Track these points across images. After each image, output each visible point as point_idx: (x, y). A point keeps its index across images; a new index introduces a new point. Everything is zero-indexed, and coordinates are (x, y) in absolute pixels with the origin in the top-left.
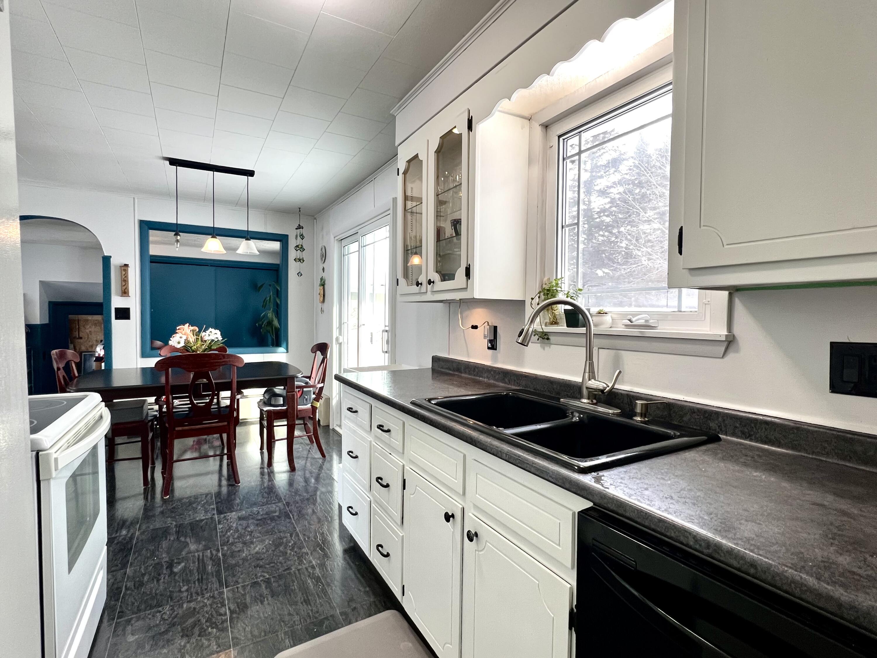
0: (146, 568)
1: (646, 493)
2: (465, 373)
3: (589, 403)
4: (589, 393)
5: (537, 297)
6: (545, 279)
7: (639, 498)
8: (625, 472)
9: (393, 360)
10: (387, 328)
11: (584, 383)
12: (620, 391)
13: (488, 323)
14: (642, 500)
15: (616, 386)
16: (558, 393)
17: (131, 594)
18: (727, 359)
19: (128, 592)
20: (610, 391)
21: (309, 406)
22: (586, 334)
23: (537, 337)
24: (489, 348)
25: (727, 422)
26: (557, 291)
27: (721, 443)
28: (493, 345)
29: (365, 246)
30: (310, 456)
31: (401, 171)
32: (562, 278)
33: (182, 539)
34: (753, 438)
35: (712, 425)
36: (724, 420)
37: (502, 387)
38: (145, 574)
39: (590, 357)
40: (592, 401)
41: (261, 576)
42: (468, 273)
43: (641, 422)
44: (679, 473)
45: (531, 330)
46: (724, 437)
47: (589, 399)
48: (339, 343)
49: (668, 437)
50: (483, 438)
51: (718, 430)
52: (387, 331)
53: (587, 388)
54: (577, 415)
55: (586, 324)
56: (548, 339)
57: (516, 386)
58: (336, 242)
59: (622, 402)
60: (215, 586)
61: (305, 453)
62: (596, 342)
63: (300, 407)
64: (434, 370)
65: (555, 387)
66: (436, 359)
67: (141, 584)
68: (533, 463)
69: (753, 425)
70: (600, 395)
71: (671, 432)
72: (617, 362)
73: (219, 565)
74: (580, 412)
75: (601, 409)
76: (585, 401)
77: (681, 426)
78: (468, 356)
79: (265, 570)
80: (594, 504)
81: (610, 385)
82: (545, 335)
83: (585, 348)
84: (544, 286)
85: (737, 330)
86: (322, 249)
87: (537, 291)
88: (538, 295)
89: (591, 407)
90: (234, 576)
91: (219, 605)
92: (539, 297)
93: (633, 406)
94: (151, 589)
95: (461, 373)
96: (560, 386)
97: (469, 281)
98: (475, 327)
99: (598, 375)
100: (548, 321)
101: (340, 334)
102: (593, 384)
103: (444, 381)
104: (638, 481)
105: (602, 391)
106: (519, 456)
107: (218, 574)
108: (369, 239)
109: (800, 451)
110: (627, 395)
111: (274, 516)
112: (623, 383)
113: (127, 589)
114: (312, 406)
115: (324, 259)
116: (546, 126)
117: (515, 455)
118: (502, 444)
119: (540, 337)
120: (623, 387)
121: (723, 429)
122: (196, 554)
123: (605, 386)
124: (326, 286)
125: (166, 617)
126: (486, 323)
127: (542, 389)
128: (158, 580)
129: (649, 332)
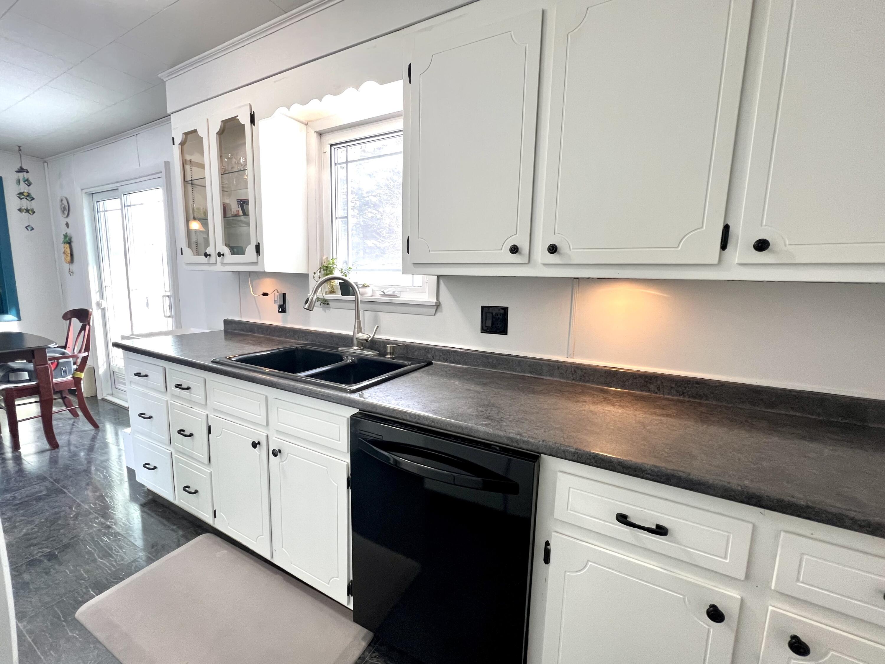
1: (388, 398)
2: (259, 333)
3: (358, 349)
4: (358, 342)
5: (318, 272)
6: (324, 258)
7: (384, 401)
8: (378, 389)
9: (178, 324)
10: (168, 294)
11: (355, 336)
12: (379, 340)
13: (277, 291)
14: (385, 402)
15: (376, 336)
16: (337, 344)
18: (436, 315)
20: (372, 340)
21: (69, 377)
22: (355, 301)
23: (319, 303)
24: (279, 312)
25: (436, 353)
26: (333, 268)
27: (433, 365)
28: (283, 309)
29: (130, 206)
30: (74, 429)
31: (178, 141)
32: (337, 258)
34: (448, 361)
35: (430, 356)
36: (435, 352)
37: (292, 342)
39: (358, 317)
40: (360, 348)
41: (38, 553)
42: (258, 249)
43: (391, 358)
44: (408, 385)
45: (315, 298)
46: (435, 362)
47: (358, 346)
48: (101, 309)
49: (405, 366)
50: (282, 381)
51: (432, 358)
52: (168, 296)
53: (356, 339)
54: (350, 358)
55: (354, 293)
56: (328, 304)
57: (305, 341)
58: (84, 195)
59: (380, 347)
61: (68, 428)
62: (361, 306)
63: (56, 380)
64: (226, 332)
65: (334, 339)
66: (227, 322)
68: (320, 392)
69: (448, 354)
70: (365, 343)
71: (406, 363)
72: (376, 320)
74: (352, 356)
75: (366, 353)
76: (355, 348)
77: (414, 358)
78: (260, 319)
79: (43, 546)
80: (360, 410)
81: (372, 336)
82: (326, 301)
83: (354, 311)
84: (324, 264)
85: (441, 299)
86: (62, 200)
87: (319, 267)
88: (319, 270)
89: (360, 352)
92: (320, 272)
93: (385, 348)
95: (255, 333)
96: (339, 339)
97: (259, 257)
98: (265, 294)
99: (364, 329)
100: (327, 290)
101: (102, 297)
102: (360, 336)
103: (240, 341)
104: (385, 392)
105: (367, 340)
106: (310, 389)
108: (133, 198)
109: (468, 365)
110: (383, 341)
111: (40, 496)
112: (380, 334)
114: (73, 377)
115: (66, 213)
116: (320, 134)
117: (307, 389)
118: (298, 383)
119: (322, 303)
120: (380, 336)
121: (435, 358)
123: (369, 337)
124: (74, 245)
126: (276, 292)
127: (325, 342)
129: (395, 300)
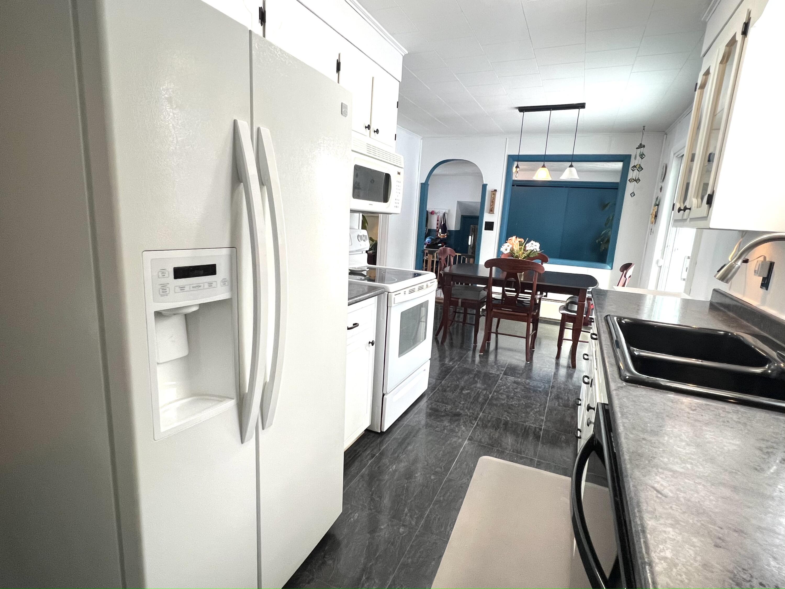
0: (451, 385)
10: (690, 255)
17: (438, 392)
19: (438, 391)
33: (476, 379)
38: (449, 387)
41: (505, 417)
52: (690, 257)
58: (675, 158)
60: (477, 409)
66: (716, 292)
67: (445, 391)
73: (486, 401)
79: (509, 415)
86: (662, 167)
90: (490, 409)
91: (474, 419)
94: (448, 395)
107: (483, 404)
111: (537, 390)
113: (438, 389)
115: (663, 177)
122: (478, 390)
124: (660, 206)
125: (447, 410)
128: (453, 393)
